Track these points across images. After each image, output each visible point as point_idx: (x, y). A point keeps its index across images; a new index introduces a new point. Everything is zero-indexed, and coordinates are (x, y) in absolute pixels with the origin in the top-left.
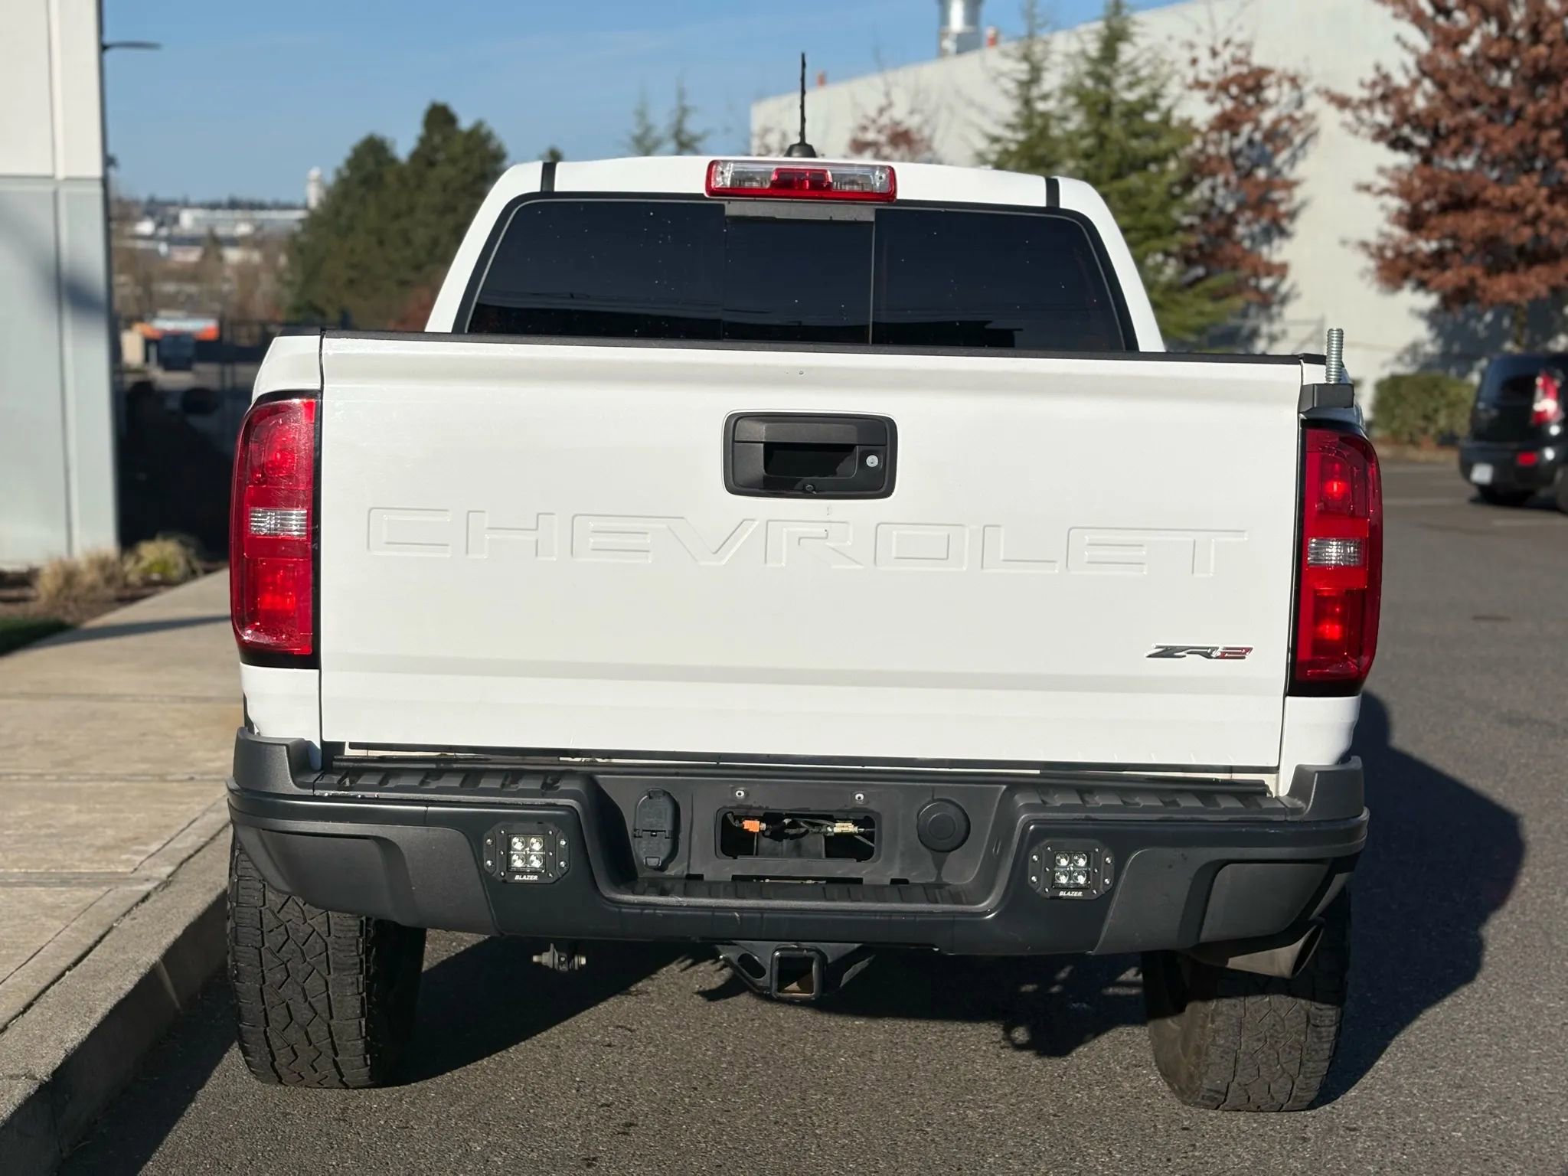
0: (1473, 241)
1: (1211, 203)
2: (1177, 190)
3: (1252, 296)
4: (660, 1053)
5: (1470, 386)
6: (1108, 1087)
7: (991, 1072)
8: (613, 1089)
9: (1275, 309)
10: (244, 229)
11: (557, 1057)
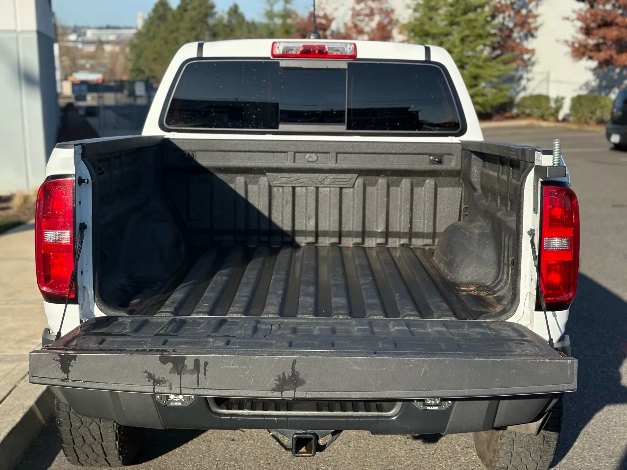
0: (611, 40)
1: (503, 24)
2: (489, 19)
3: (519, 62)
4: (255, 444)
5: (610, 99)
6: (454, 460)
7: (402, 453)
8: (233, 465)
9: (529, 68)
10: (112, 38)
11: (209, 447)
